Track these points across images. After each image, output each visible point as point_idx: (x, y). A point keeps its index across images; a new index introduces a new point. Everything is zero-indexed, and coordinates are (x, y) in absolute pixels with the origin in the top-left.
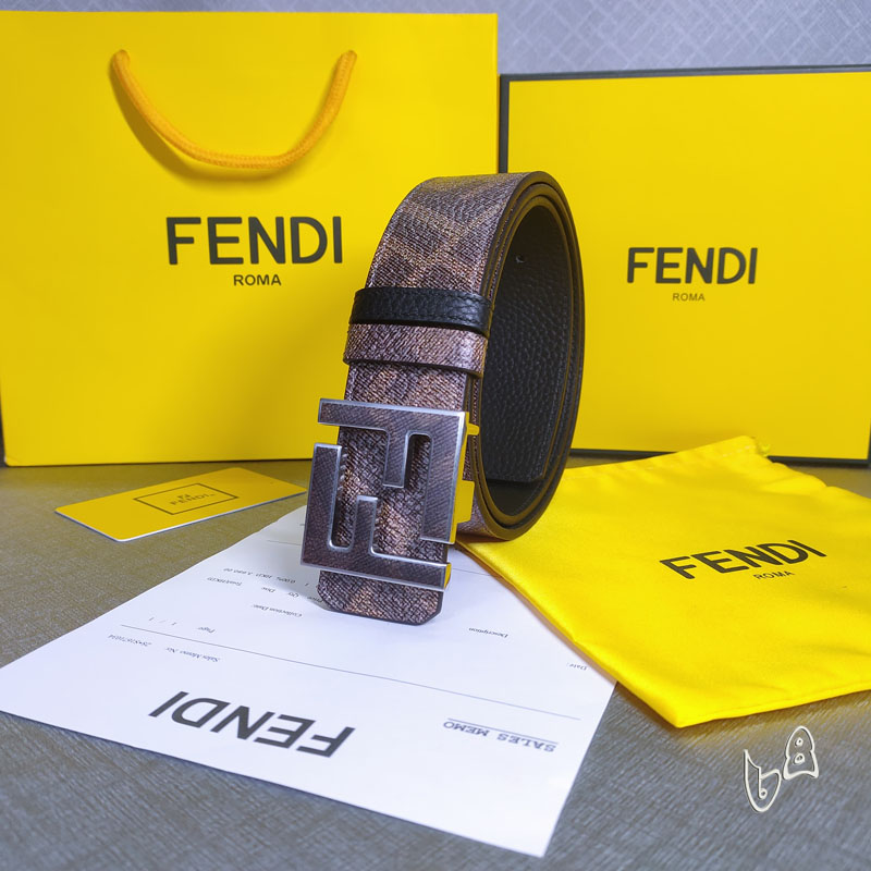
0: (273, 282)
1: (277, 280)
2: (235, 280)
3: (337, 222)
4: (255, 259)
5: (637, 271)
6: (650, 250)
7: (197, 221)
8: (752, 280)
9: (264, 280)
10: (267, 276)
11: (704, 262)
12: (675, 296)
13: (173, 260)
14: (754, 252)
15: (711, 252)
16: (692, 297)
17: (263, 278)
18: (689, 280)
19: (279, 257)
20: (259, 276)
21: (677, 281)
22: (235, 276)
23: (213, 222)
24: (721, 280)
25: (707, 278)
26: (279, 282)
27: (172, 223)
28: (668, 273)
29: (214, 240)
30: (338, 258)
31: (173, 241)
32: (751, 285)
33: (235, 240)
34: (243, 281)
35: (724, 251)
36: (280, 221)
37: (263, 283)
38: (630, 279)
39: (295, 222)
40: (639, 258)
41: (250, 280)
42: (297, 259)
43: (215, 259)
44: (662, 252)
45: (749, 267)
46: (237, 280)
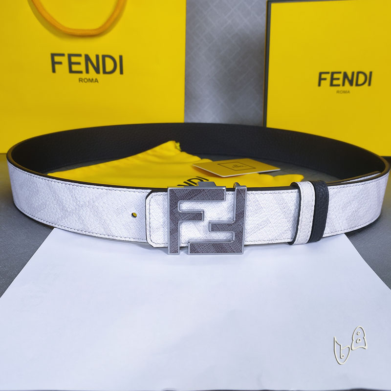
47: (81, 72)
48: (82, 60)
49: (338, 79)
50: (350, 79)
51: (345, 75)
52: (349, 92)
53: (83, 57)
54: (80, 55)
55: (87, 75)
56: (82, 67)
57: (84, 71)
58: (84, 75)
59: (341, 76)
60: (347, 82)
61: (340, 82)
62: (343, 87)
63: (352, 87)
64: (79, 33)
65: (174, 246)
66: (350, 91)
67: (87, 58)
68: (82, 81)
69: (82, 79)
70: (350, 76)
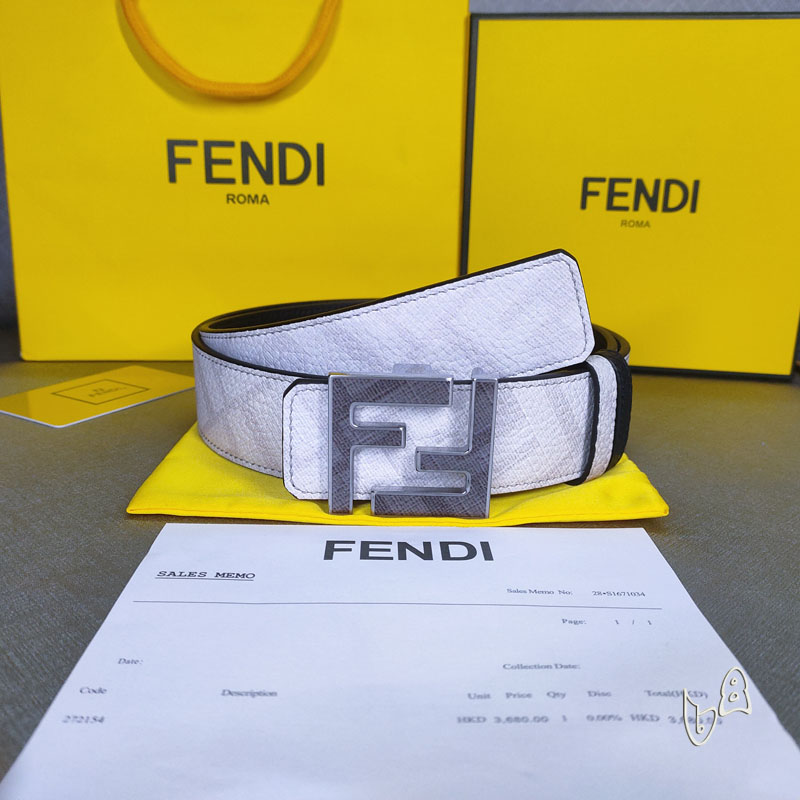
0: (262, 201)
1: (265, 199)
2: (228, 199)
3: (320, 148)
4: (246, 180)
5: (590, 199)
6: (602, 180)
7: (194, 143)
8: (693, 209)
9: (254, 199)
10: (256, 196)
11: (651, 192)
12: (624, 223)
13: (173, 178)
14: (697, 184)
15: (657, 182)
16: (639, 224)
17: (253, 196)
18: (636, 208)
19: (268, 179)
20: (249, 196)
21: (626, 209)
22: (228, 195)
23: (209, 145)
24: (666, 209)
25: (653, 207)
26: (267, 201)
27: (172, 145)
28: (618, 201)
29: (209, 162)
30: (321, 181)
31: (173, 162)
32: (693, 215)
33: (228, 162)
34: (235, 200)
35: (669, 183)
36: (269, 146)
37: (253, 202)
38: (584, 206)
39: (283, 147)
40: (592, 187)
41: (241, 199)
42: (284, 181)
43: (210, 179)
44: (613, 182)
45: (691, 197)
46: (230, 198)
47: (231, 181)
48: (235, 154)
49: (624, 194)
50: (651, 196)
51: (640, 187)
52: (648, 224)
53: (238, 149)
54: (231, 144)
55: (246, 186)
56: (234, 171)
57: (239, 178)
58: (238, 188)
59: (631, 188)
60: (643, 201)
61: (629, 201)
62: (636, 213)
63: (654, 214)
64: (228, 91)
65: (341, 499)
66: (651, 223)
67: (247, 150)
68: (232, 200)
69: (234, 196)
70: (650, 188)
